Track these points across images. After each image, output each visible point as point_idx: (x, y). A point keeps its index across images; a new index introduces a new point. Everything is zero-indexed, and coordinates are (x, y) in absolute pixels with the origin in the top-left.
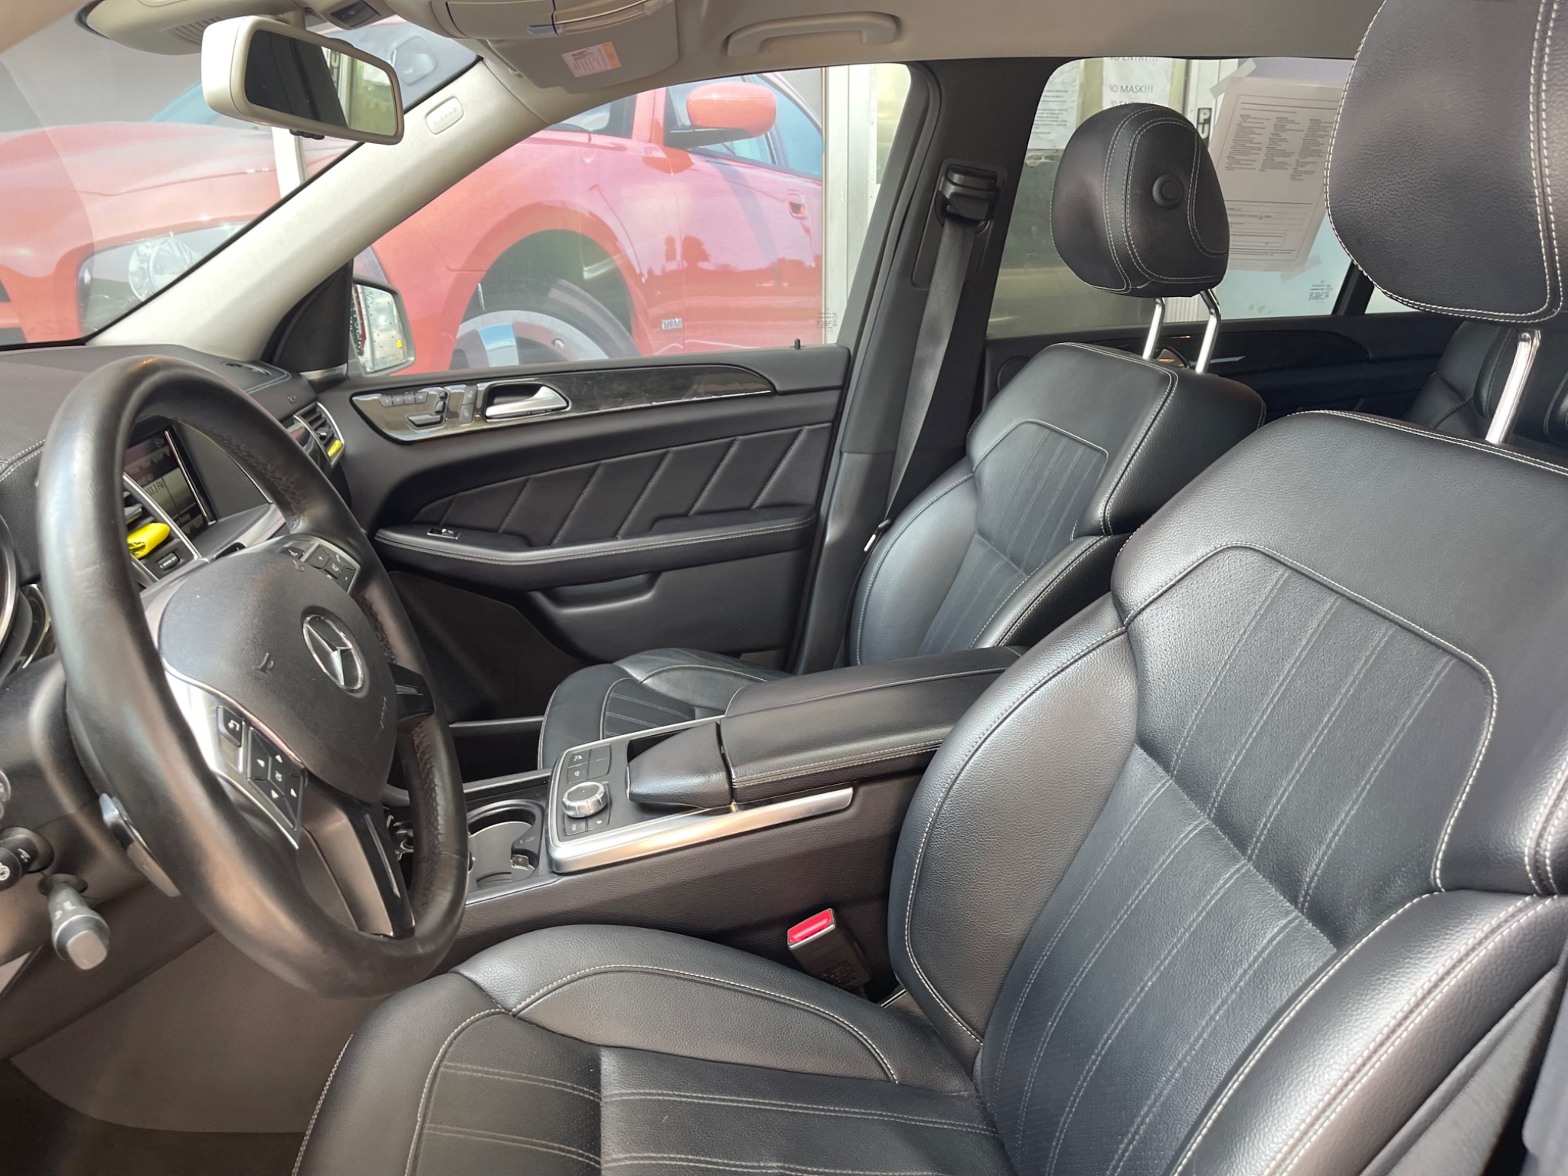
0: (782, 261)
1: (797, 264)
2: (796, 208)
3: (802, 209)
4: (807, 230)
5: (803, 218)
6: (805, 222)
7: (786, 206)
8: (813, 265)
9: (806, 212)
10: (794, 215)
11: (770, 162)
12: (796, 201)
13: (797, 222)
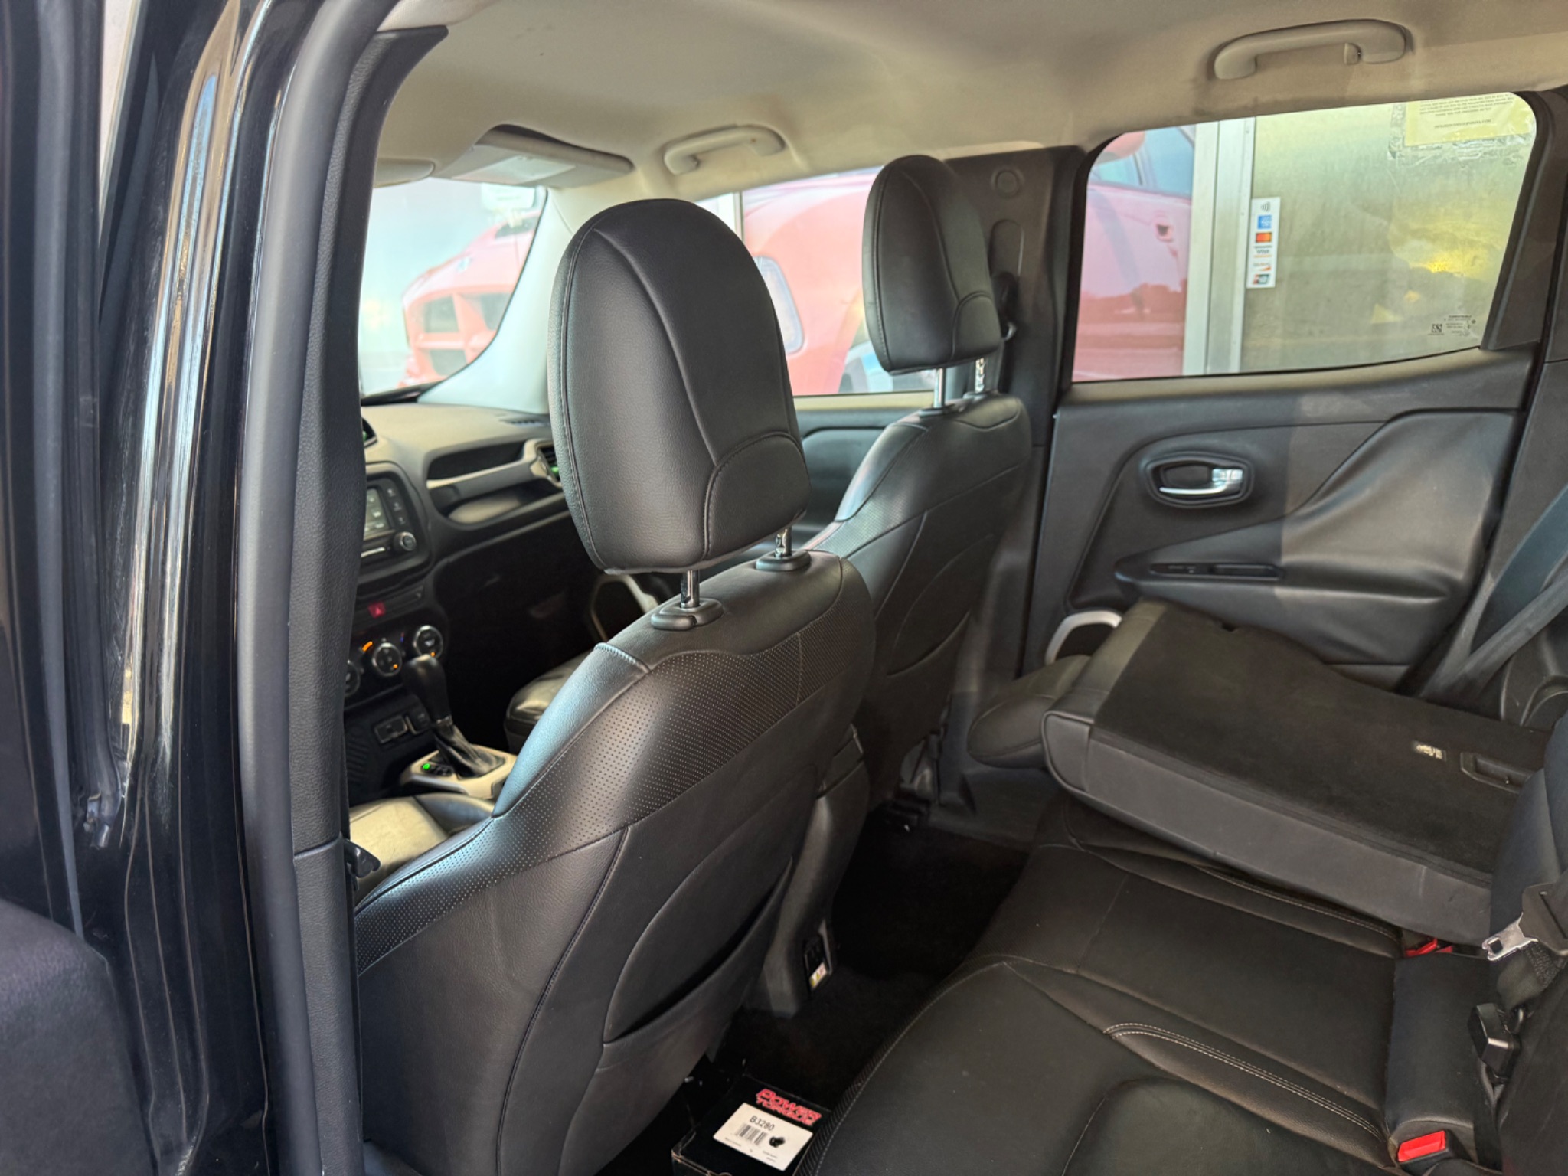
0: (1144, 286)
1: (1162, 290)
2: (1163, 230)
3: (1170, 231)
4: (1175, 253)
5: (1169, 241)
6: (1172, 245)
7: (1154, 230)
8: (1179, 289)
9: (1171, 233)
10: (1162, 237)
11: (1136, 183)
12: (1164, 223)
13: (1164, 245)
